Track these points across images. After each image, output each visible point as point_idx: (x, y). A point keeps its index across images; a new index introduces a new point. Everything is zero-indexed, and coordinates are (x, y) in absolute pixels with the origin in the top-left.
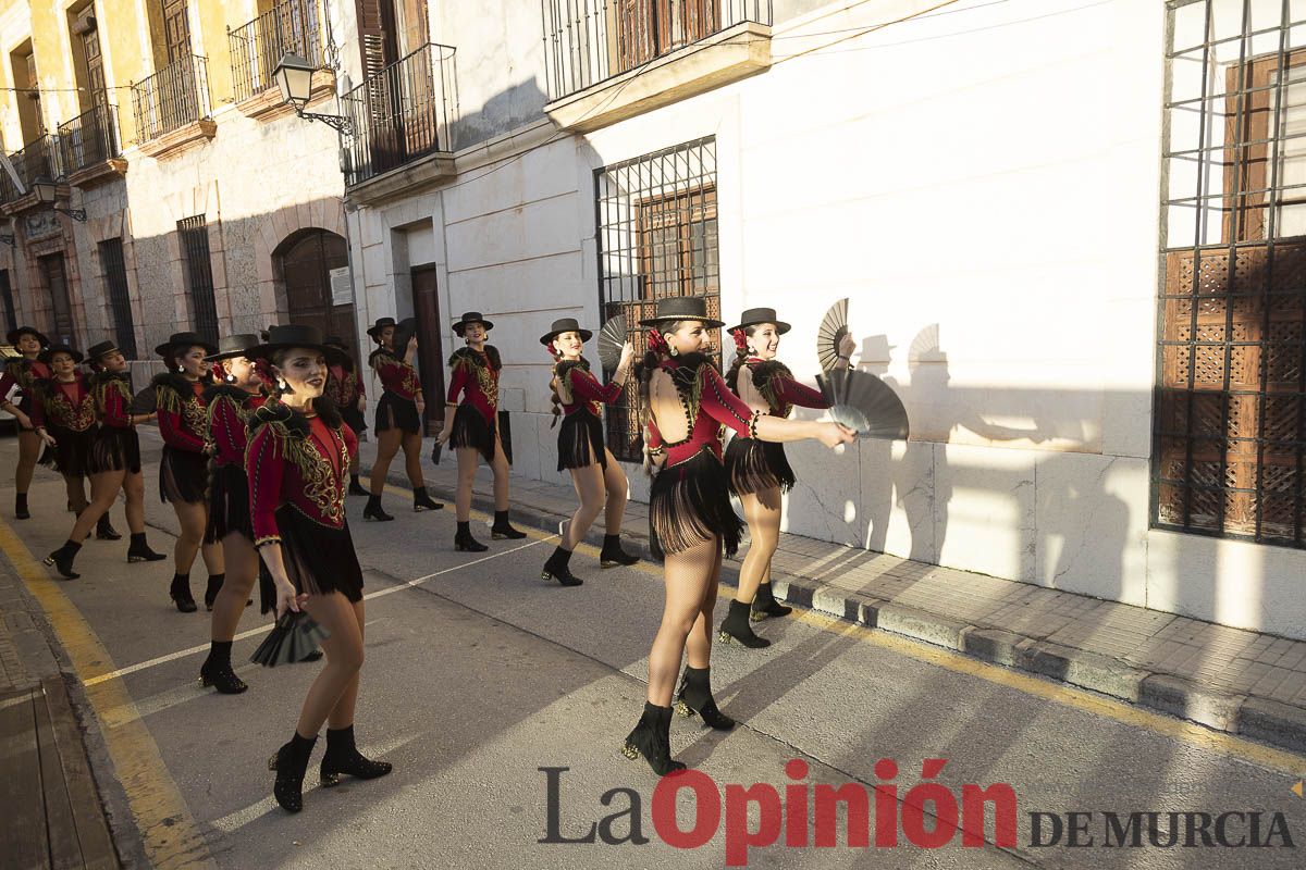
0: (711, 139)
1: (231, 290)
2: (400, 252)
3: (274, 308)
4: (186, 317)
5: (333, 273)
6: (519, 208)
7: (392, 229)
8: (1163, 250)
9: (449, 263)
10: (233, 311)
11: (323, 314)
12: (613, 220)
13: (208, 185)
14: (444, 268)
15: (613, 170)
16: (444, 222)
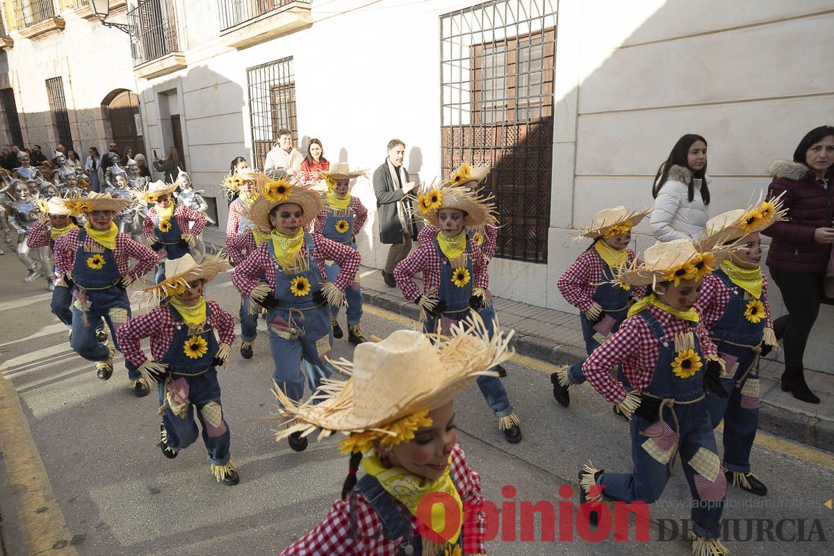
0: (291, 58)
1: (79, 124)
2: (164, 107)
3: (104, 136)
4: (54, 140)
5: (137, 116)
6: (216, 86)
7: (160, 94)
8: (442, 127)
9: (186, 114)
10: (81, 138)
11: (132, 140)
12: (255, 97)
13: (62, 59)
14: (183, 118)
15: (253, 69)
16: (182, 90)
